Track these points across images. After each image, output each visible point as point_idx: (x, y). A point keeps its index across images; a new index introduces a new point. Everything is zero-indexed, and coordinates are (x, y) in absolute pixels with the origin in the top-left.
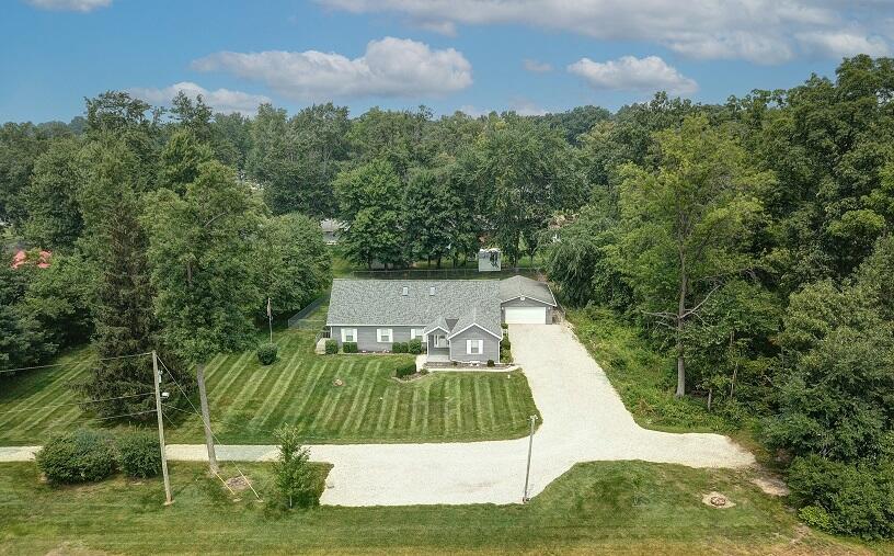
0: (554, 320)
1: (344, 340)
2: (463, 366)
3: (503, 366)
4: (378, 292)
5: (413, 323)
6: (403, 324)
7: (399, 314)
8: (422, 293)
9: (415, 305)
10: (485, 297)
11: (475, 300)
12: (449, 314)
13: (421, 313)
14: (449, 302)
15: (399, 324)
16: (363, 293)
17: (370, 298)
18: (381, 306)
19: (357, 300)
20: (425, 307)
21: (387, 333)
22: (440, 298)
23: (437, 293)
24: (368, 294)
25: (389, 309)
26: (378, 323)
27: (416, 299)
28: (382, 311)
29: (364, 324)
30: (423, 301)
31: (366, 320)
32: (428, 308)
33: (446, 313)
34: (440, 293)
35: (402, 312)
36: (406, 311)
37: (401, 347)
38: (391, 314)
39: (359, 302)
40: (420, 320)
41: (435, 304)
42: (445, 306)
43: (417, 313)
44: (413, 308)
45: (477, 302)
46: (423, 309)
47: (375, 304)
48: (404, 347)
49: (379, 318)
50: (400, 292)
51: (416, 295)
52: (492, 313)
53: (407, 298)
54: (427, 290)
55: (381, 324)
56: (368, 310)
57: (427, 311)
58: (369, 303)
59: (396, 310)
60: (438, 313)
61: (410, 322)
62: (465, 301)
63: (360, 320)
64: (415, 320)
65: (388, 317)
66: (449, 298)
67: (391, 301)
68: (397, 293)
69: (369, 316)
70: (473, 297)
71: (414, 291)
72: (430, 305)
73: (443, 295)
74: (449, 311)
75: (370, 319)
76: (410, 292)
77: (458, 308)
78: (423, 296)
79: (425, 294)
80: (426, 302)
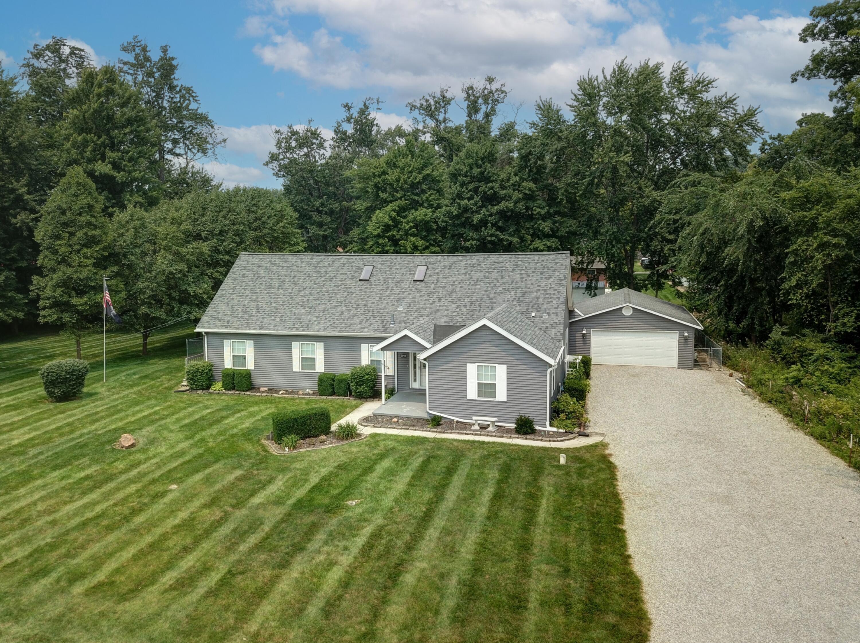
0: (697, 364)
1: (228, 364)
2: (452, 426)
3: (557, 434)
4: (314, 275)
5: (366, 330)
6: (348, 332)
7: (342, 313)
8: (398, 277)
9: (380, 298)
10: (532, 284)
11: (508, 290)
12: (446, 316)
13: (387, 313)
14: (451, 293)
15: (340, 332)
16: (285, 276)
17: (295, 284)
18: (311, 298)
19: (270, 287)
20: (397, 301)
21: (313, 352)
22: (433, 286)
23: (430, 276)
24: (294, 277)
25: (326, 304)
26: (297, 329)
27: (385, 286)
28: (311, 308)
29: (269, 330)
30: (397, 290)
31: (273, 323)
32: (403, 304)
33: (438, 314)
34: (435, 277)
35: (349, 310)
36: (356, 309)
37: (335, 384)
38: (326, 313)
39: (272, 290)
40: (381, 325)
41: (421, 296)
42: (440, 300)
43: (378, 312)
44: (373, 303)
45: (513, 293)
46: (393, 305)
47: (302, 294)
48: (341, 381)
49: (300, 319)
50: (356, 275)
51: (385, 280)
52: (545, 316)
53: (366, 285)
54: (410, 271)
55: (303, 331)
56: (283, 305)
57: (400, 309)
58: (291, 293)
59: (337, 306)
60: (423, 312)
61: (361, 328)
62: (486, 291)
63: (262, 322)
64: (371, 324)
65: (317, 317)
66: (452, 285)
67: (333, 290)
68: (350, 276)
69: (282, 316)
70: (504, 283)
71: (385, 272)
72: (411, 297)
73: (441, 280)
74: (447, 310)
75: (281, 320)
76: (375, 273)
77: (468, 304)
78: (398, 282)
79: (405, 277)
80: (404, 292)
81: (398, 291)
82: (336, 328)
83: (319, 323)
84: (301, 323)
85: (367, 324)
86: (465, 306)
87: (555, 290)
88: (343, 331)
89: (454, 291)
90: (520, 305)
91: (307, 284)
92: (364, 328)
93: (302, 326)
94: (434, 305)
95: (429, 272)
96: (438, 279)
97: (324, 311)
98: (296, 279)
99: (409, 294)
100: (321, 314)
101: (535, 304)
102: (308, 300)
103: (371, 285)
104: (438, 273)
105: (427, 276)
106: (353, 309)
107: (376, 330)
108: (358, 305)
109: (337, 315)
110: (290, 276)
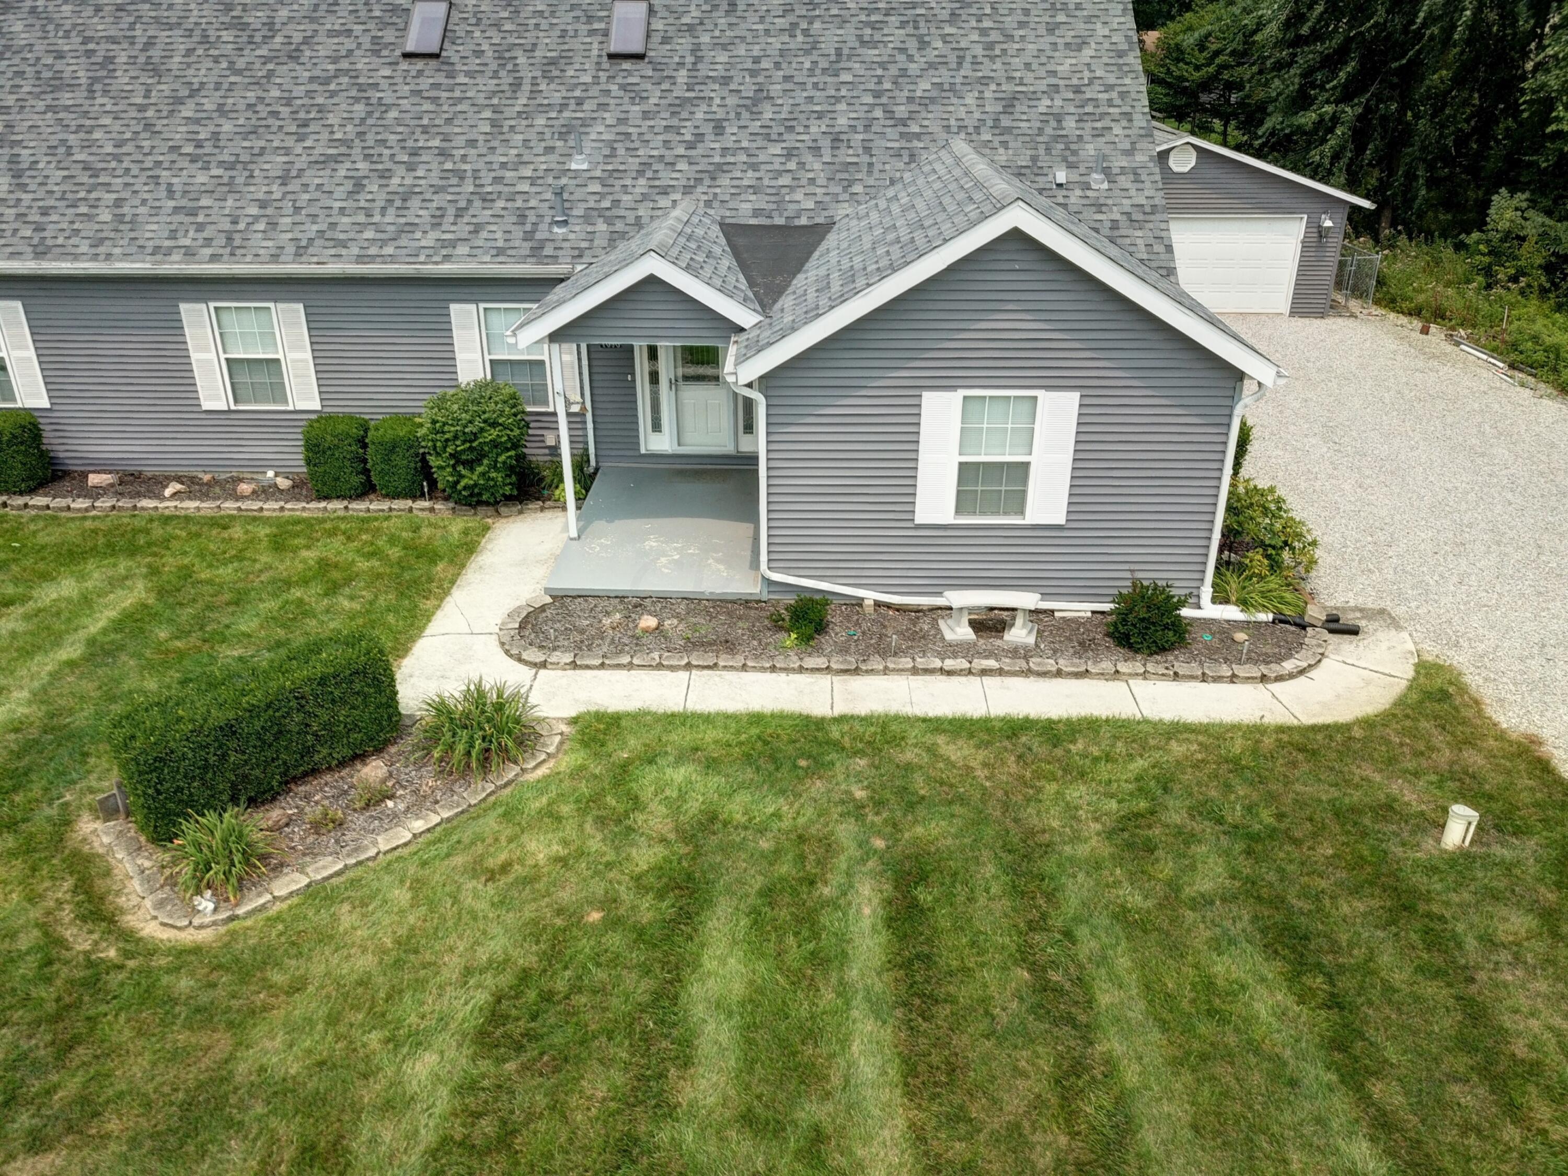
4: (227, 36)
5: (463, 249)
6: (392, 259)
7: (359, 186)
8: (548, 45)
9: (494, 123)
10: (1028, 66)
11: (952, 88)
12: (756, 190)
13: (533, 181)
14: (756, 101)
15: (360, 259)
16: (113, 40)
17: (156, 72)
18: (227, 127)
19: (57, 84)
20: (563, 136)
21: (268, 338)
22: (682, 76)
23: (666, 40)
24: (149, 44)
25: (287, 151)
26: (190, 253)
27: (506, 79)
28: (231, 166)
29: (76, 257)
30: (553, 93)
31: (89, 229)
32: (588, 146)
33: (724, 181)
34: (684, 43)
35: (385, 175)
36: (411, 168)
37: (373, 456)
38: (294, 186)
39: (66, 98)
40: (518, 233)
41: (646, 115)
42: (719, 129)
43: (497, 180)
44: (472, 143)
45: (970, 99)
46: (549, 150)
47: (187, 111)
48: (392, 448)
49: (193, 213)
50: (389, 35)
51: (503, 56)
52: (1098, 181)
53: (431, 74)
54: (590, 19)
55: (214, 258)
56: (118, 158)
57: (578, 164)
58: (142, 108)
59: (336, 159)
60: (666, 178)
61: (444, 243)
62: (877, 94)
63: (39, 228)
64: (477, 229)
65: (263, 205)
66: (753, 73)
67: (310, 94)
68: (366, 41)
69: (118, 203)
70: (931, 66)
71: (497, 25)
72: (610, 117)
73: (708, 54)
74: (755, 167)
75: (120, 218)
76: (460, 30)
77: (826, 143)
78: (553, 62)
79: (575, 44)
80: (580, 102)
81: (557, 98)
82: (344, 244)
83: (273, 225)
84: (200, 227)
85: (463, 229)
86: (816, 150)
87: (1109, 88)
88: (372, 259)
89: (761, 96)
90: (1004, 144)
91: (203, 73)
92: (453, 244)
93: (208, 242)
94: (700, 150)
95: (658, 25)
96: (696, 49)
97: (284, 180)
98: (156, 53)
99: (603, 106)
100: (277, 191)
101: (1056, 138)
102: (216, 136)
103: (451, 75)
104: (691, 28)
105: (656, 38)
106: (401, 171)
107: (500, 252)
108: (414, 153)
109: (340, 192)
110: (132, 40)
